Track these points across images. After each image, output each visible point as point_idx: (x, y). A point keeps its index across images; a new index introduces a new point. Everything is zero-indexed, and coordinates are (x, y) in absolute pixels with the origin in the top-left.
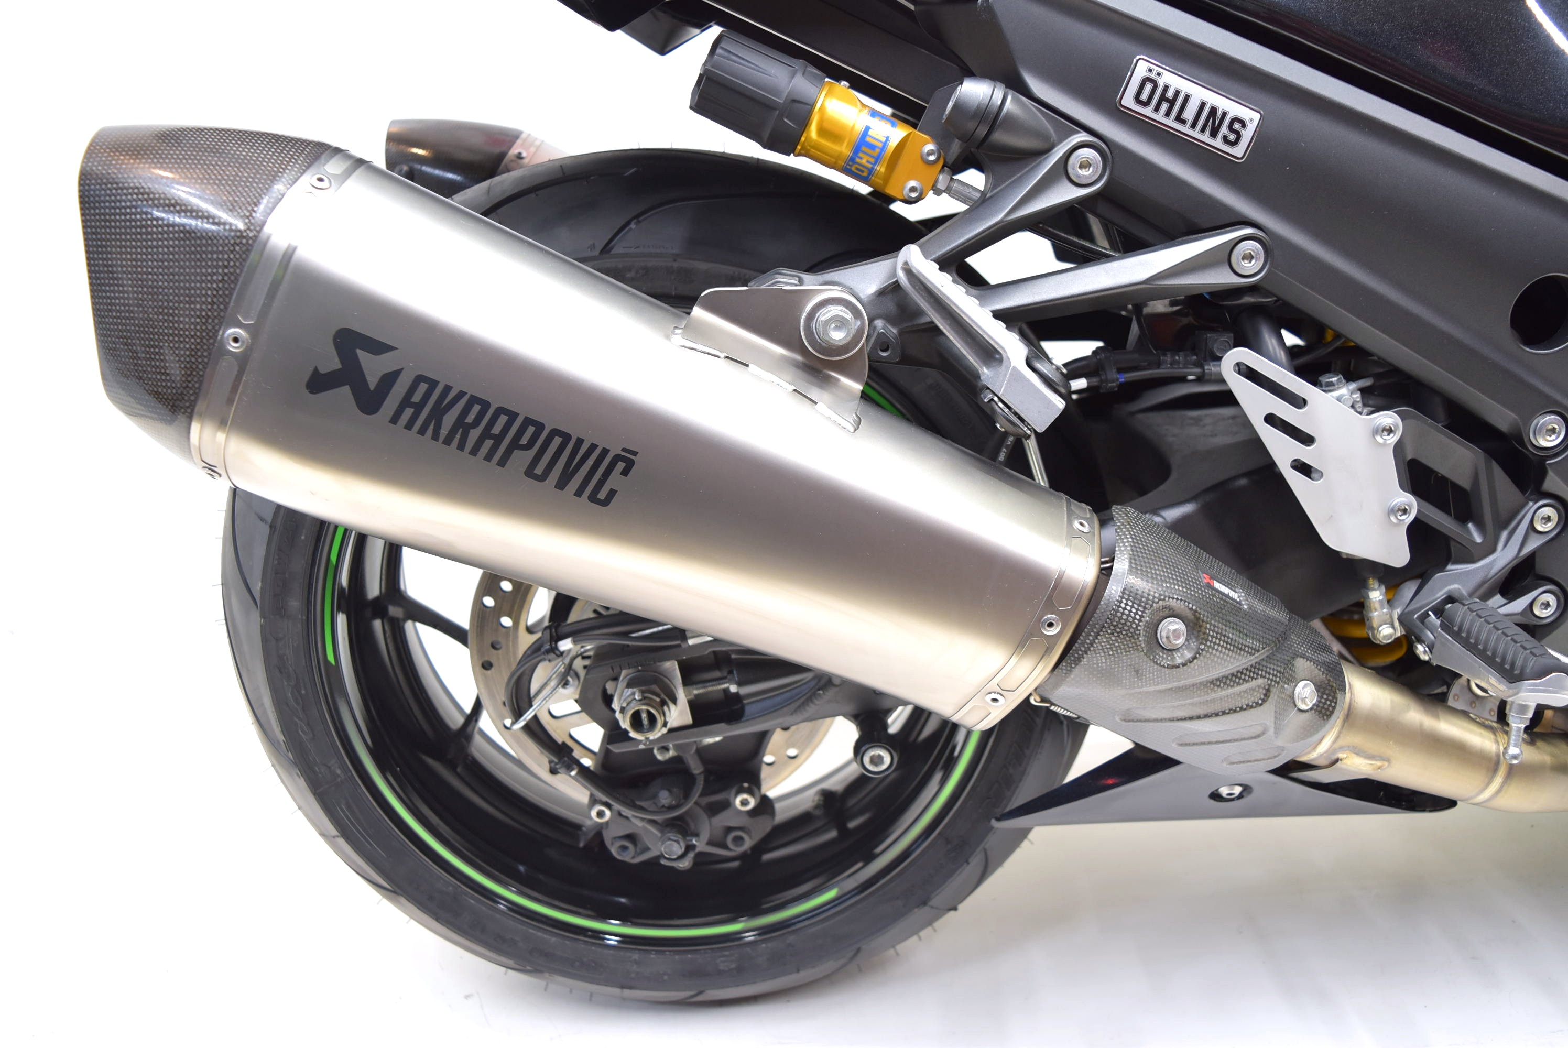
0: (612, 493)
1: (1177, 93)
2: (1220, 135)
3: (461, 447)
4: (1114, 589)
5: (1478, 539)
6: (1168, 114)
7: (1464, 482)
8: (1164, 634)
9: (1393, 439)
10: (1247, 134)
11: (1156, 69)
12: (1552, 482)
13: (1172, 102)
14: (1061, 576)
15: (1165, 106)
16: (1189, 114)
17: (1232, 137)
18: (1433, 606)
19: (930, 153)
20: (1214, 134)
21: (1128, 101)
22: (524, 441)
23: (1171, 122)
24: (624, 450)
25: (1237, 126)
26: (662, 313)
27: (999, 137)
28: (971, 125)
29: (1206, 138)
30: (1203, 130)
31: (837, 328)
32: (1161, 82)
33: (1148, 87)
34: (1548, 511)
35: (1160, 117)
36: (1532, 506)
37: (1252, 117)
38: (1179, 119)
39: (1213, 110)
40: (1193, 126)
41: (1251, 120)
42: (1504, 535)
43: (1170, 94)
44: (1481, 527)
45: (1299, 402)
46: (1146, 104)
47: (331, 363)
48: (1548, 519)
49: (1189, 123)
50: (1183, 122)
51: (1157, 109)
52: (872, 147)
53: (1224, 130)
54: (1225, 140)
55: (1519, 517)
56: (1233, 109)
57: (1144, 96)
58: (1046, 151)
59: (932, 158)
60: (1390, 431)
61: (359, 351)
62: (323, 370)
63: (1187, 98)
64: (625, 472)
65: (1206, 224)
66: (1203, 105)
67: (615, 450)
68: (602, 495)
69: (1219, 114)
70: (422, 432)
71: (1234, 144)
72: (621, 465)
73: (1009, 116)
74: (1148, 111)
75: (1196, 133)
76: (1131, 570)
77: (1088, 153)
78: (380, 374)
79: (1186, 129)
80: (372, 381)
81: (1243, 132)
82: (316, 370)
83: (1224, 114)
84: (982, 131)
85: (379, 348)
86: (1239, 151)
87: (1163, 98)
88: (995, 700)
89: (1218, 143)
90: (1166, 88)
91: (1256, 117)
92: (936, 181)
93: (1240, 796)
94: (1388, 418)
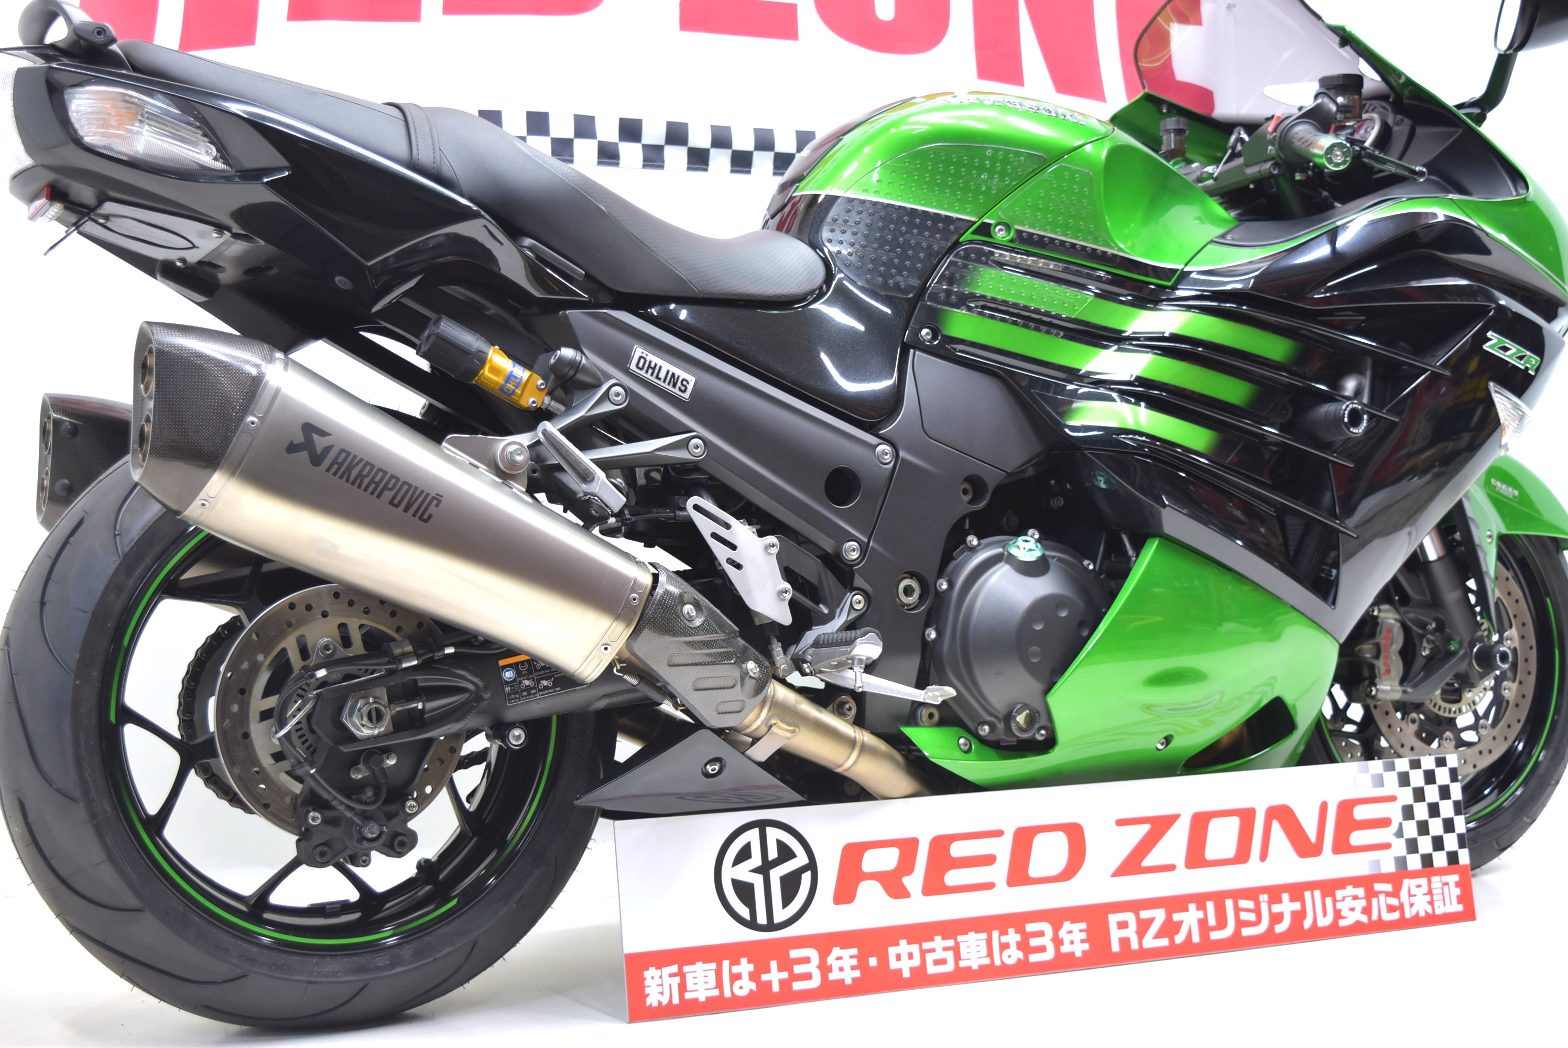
0: (430, 516)
1: (656, 365)
2: (677, 387)
3: (359, 487)
4: (659, 590)
5: (826, 611)
6: (652, 375)
7: (814, 580)
8: (686, 612)
9: (775, 551)
10: (690, 387)
11: (645, 352)
12: (859, 581)
13: (654, 369)
14: (635, 581)
15: (650, 371)
16: (662, 375)
17: (683, 388)
19: (542, 384)
20: (674, 386)
21: (633, 366)
22: (390, 486)
23: (653, 379)
24: (437, 494)
25: (685, 383)
26: (431, 444)
27: (581, 377)
28: (566, 370)
29: (670, 388)
30: (669, 384)
31: (519, 454)
32: (648, 359)
33: (642, 361)
34: (859, 597)
35: (648, 376)
36: (849, 596)
37: (692, 380)
38: (657, 377)
39: (673, 375)
40: (664, 381)
42: (839, 610)
43: (653, 365)
44: (826, 604)
45: (727, 526)
46: (641, 369)
47: (299, 438)
48: (859, 602)
49: (662, 380)
50: (659, 379)
51: (647, 372)
52: (516, 378)
53: (679, 384)
55: (844, 601)
56: (682, 374)
57: (641, 365)
58: (598, 386)
59: (543, 387)
60: (773, 546)
61: (314, 434)
62: (295, 442)
63: (660, 368)
64: (437, 506)
65: (674, 432)
66: (668, 372)
67: (433, 494)
68: (425, 517)
69: (676, 376)
70: (341, 477)
71: (684, 392)
72: (435, 502)
73: (584, 365)
74: (643, 373)
75: (666, 385)
76: (668, 582)
77: (618, 389)
78: (323, 447)
79: (661, 383)
80: (319, 450)
81: (688, 386)
82: (292, 442)
83: (678, 377)
84: (571, 373)
85: (323, 433)
86: (687, 395)
87: (649, 366)
88: (606, 649)
89: (676, 391)
90: (650, 362)
91: (694, 379)
92: (544, 400)
93: (720, 771)
94: (772, 539)
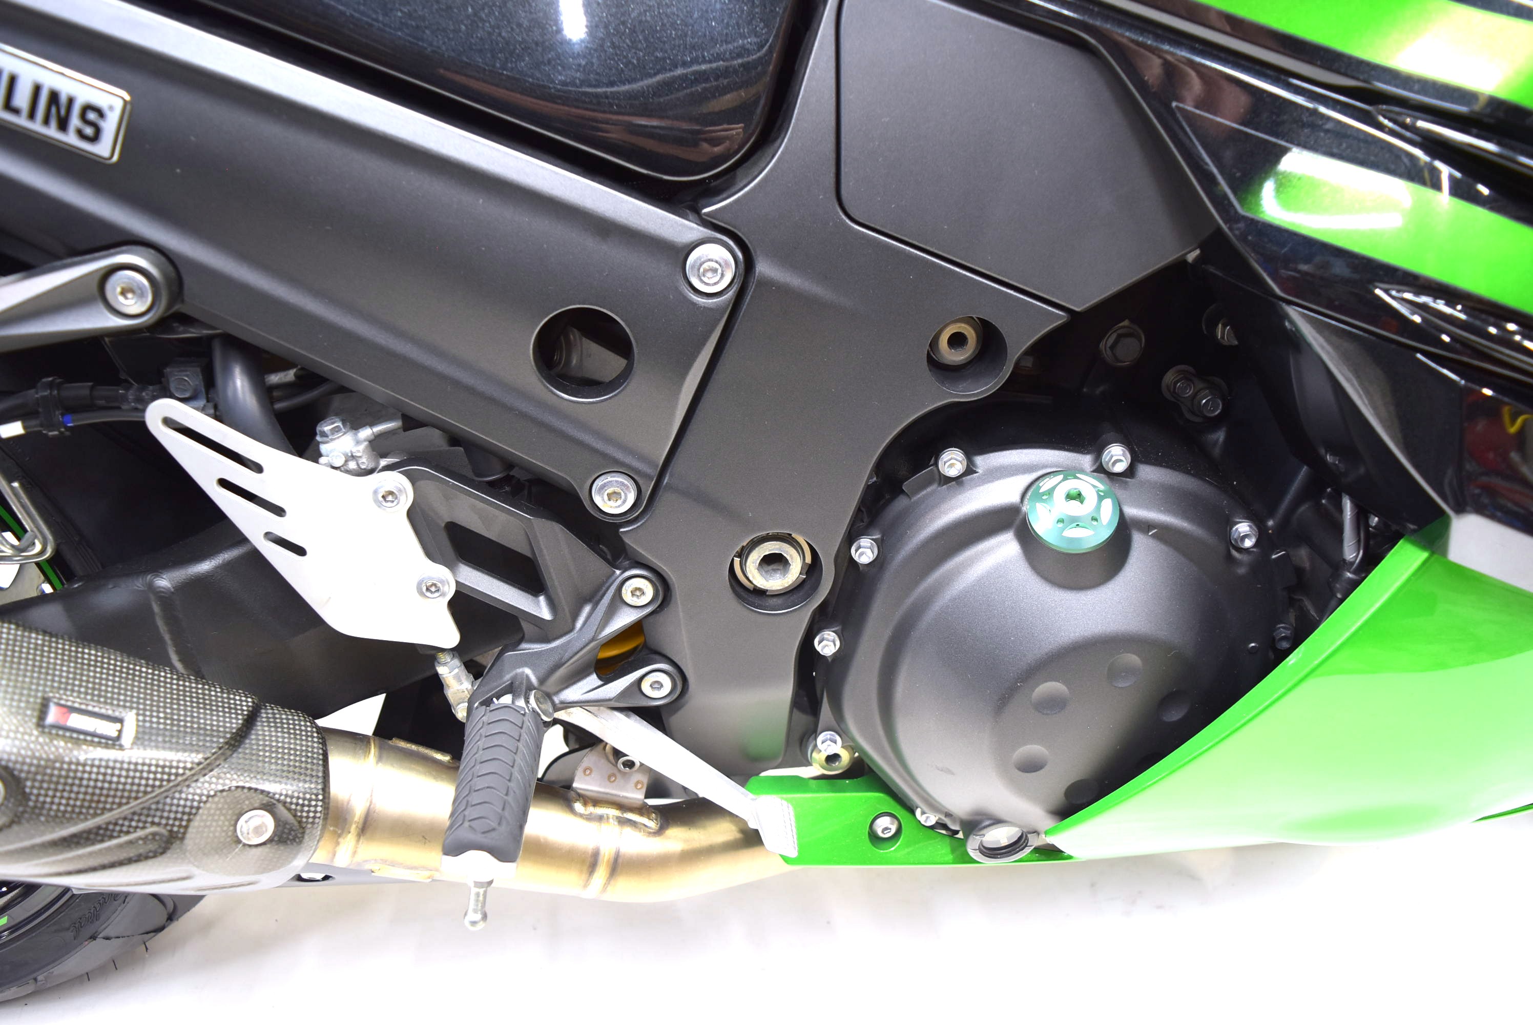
18: (496, 692)
41: (111, 108)
54: (81, 134)
